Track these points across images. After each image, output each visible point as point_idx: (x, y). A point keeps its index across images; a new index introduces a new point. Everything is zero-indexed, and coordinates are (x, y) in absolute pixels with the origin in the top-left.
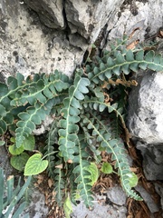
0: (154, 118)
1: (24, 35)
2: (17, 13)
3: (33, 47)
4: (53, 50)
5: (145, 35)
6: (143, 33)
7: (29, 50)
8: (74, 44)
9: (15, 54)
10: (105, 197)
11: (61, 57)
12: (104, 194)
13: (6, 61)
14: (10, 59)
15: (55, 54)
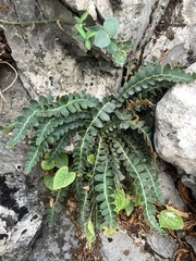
0: (175, 133)
1: (60, 63)
2: (53, 47)
3: (67, 74)
4: (86, 76)
5: (188, 59)
6: (186, 56)
7: (63, 76)
8: (103, 69)
9: (51, 78)
10: (144, 242)
11: (93, 82)
12: (143, 238)
13: (44, 85)
14: (47, 83)
15: (88, 80)
